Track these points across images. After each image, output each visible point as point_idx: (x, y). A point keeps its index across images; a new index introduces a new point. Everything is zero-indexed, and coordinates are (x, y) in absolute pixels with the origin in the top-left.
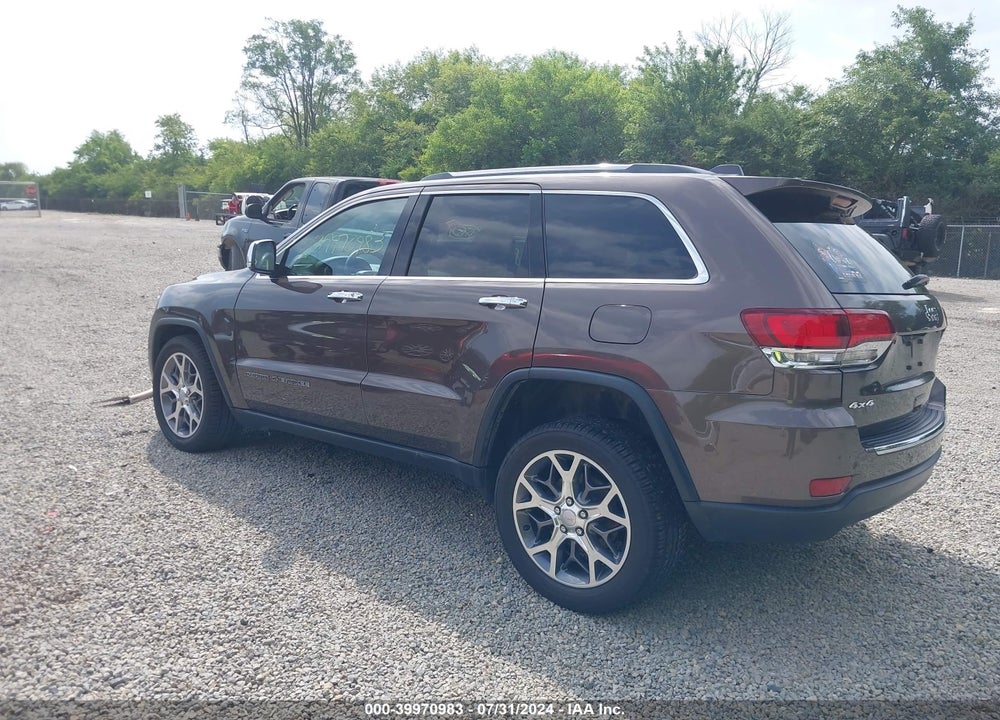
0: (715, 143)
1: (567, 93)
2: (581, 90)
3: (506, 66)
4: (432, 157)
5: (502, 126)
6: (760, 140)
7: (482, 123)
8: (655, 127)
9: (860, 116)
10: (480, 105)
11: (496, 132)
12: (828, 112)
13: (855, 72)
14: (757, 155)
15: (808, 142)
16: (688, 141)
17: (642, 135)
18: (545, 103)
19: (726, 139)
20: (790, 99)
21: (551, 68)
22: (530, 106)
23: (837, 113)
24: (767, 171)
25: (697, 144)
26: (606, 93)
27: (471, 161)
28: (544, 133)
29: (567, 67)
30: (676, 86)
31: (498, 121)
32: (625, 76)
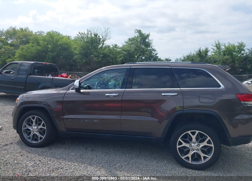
0: (99, 56)
1: (58, 42)
2: (62, 41)
3: (38, 33)
4: (19, 56)
5: (40, 49)
6: (108, 56)
7: (34, 48)
8: (83, 52)
9: (131, 52)
10: (33, 43)
11: (38, 50)
12: (124, 50)
13: (127, 42)
14: (108, 60)
15: (120, 57)
16: (92, 56)
17: (80, 54)
18: (52, 44)
19: (101, 56)
20: (114, 47)
21: (53, 35)
22: (47, 44)
23: (126, 51)
24: (111, 64)
25: (94, 57)
26: (68, 42)
27: (31, 58)
28: (52, 51)
29: (57, 35)
30: (88, 42)
31: (39, 48)
32: (71, 39)
